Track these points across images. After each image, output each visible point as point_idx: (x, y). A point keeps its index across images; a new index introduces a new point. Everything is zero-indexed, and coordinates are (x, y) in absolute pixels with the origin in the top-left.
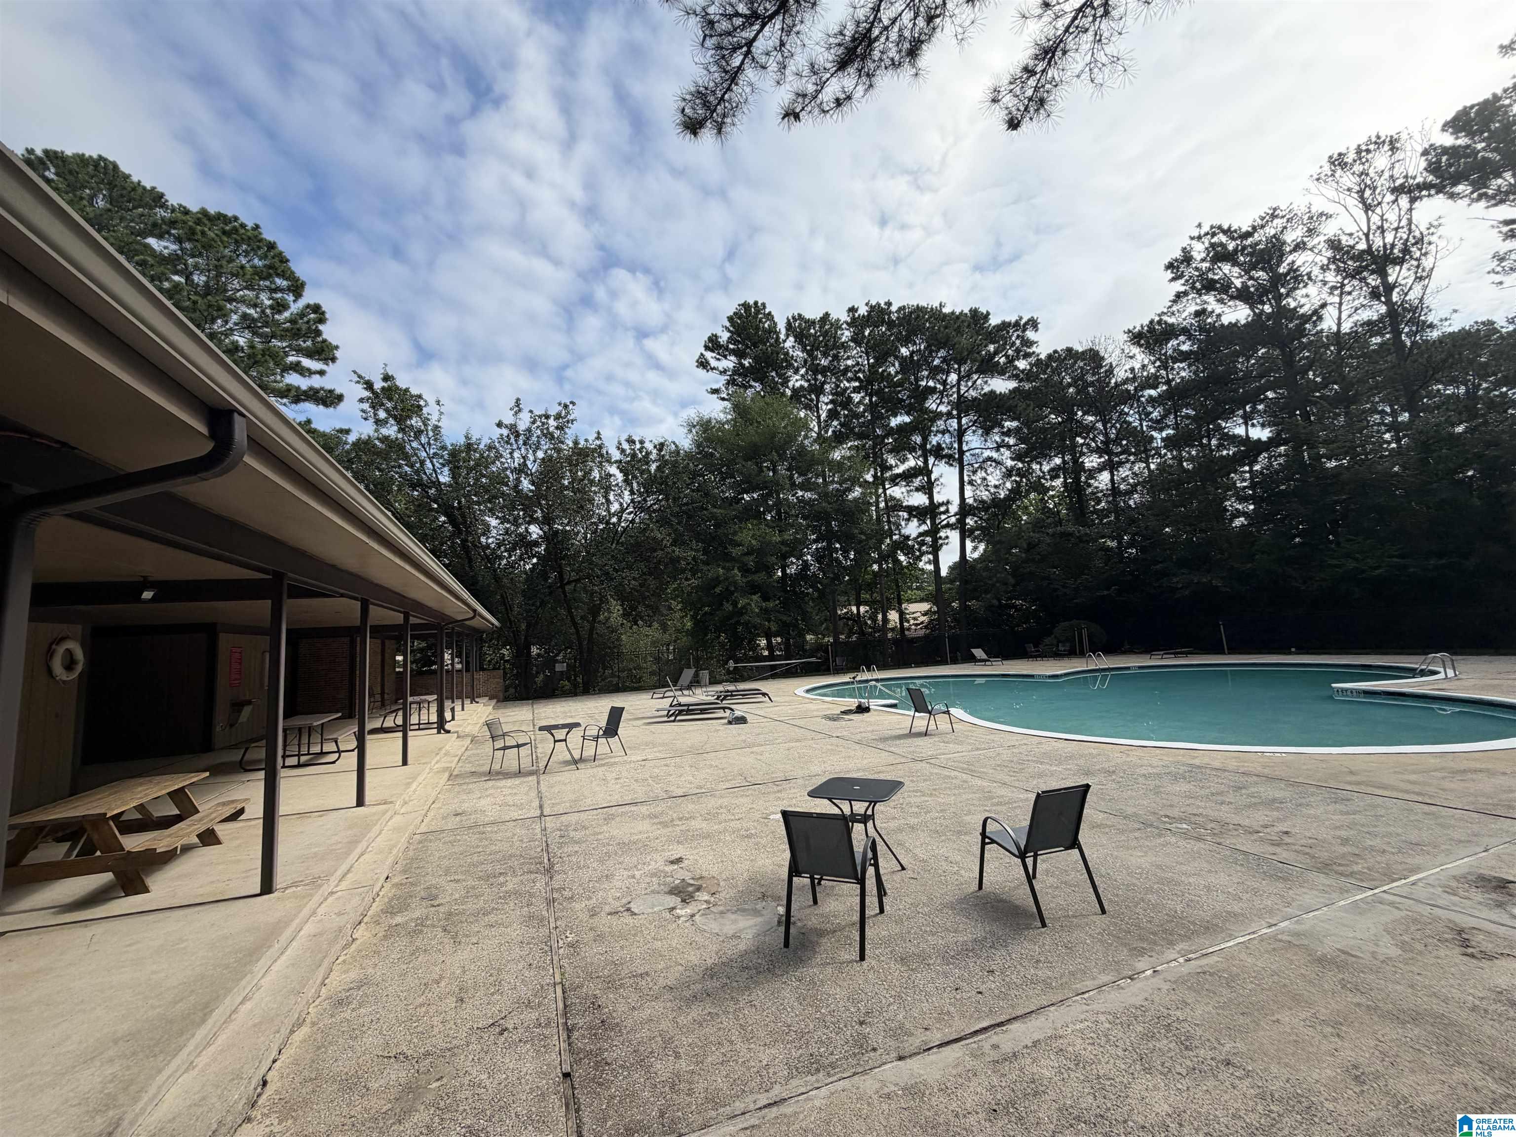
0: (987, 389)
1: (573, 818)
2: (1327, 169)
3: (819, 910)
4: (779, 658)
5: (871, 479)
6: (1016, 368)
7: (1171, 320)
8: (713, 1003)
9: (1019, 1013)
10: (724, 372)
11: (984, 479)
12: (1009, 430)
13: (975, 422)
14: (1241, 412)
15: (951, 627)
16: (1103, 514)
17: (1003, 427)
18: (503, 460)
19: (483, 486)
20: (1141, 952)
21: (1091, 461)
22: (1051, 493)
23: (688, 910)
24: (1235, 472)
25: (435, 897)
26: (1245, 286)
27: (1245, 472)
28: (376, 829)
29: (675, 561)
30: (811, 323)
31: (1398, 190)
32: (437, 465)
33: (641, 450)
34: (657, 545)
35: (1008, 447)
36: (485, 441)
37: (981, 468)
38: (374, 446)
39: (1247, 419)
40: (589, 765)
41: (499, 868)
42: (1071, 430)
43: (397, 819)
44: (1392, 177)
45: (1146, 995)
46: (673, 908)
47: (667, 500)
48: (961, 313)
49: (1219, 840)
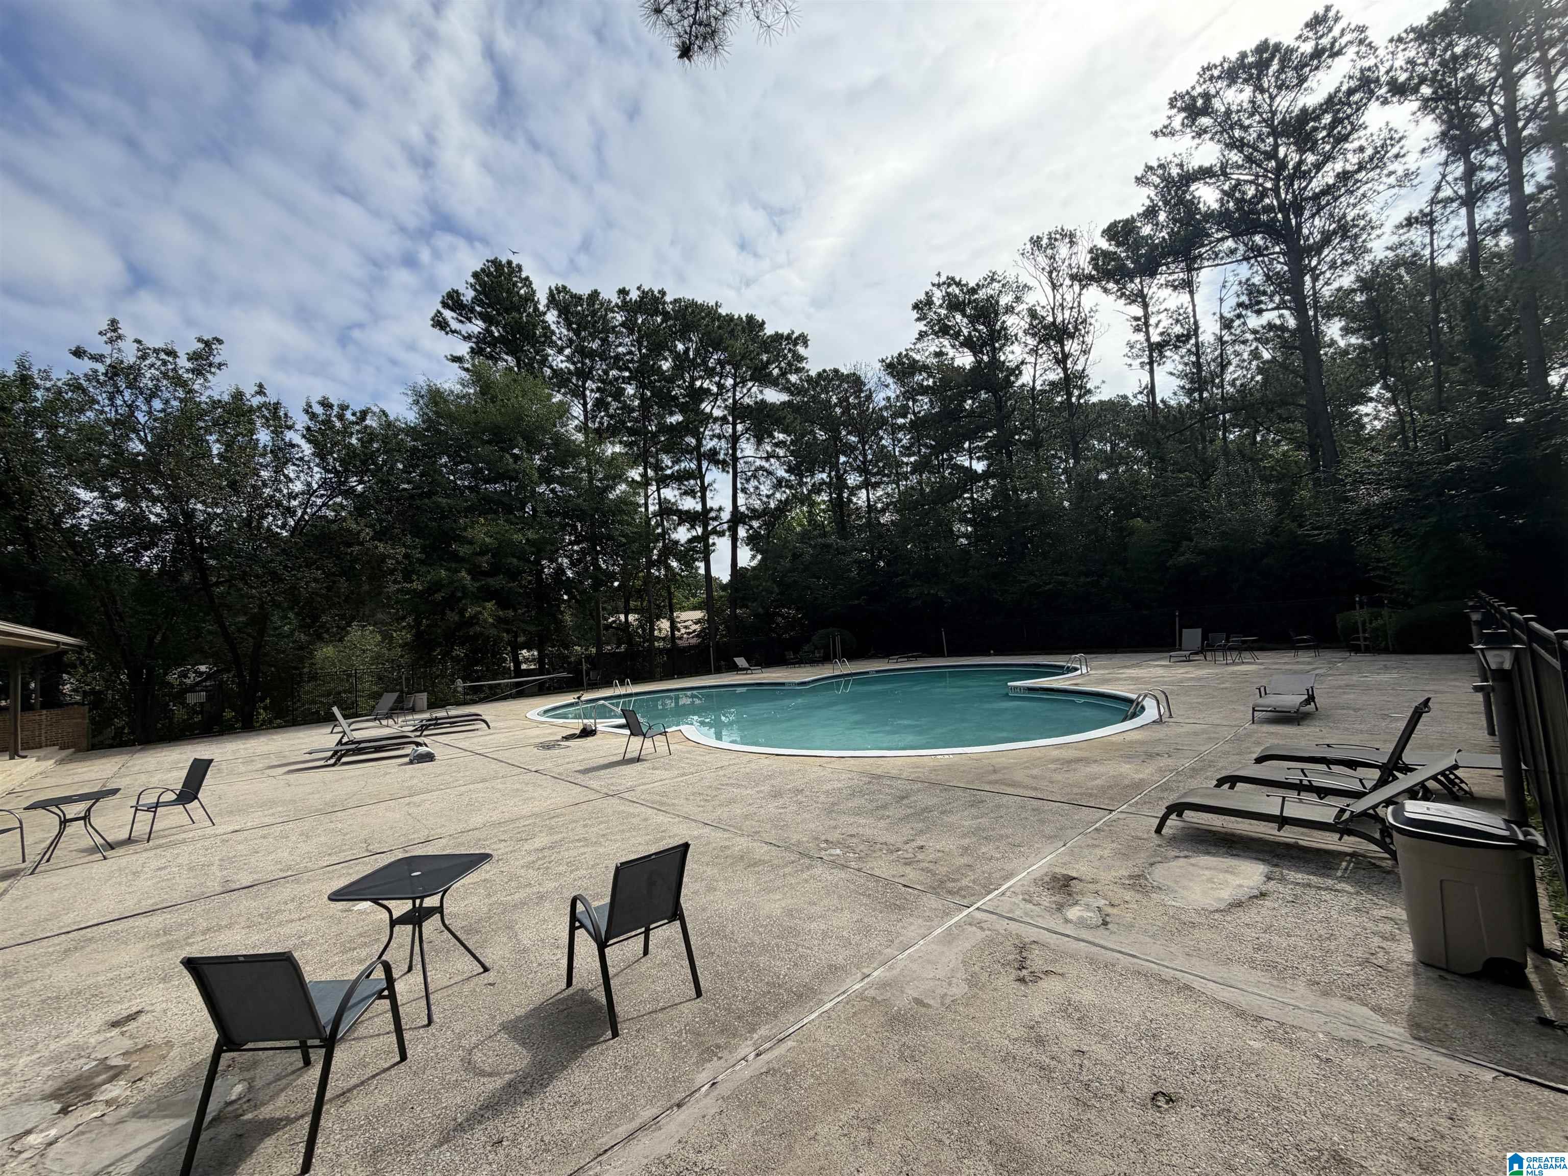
0: (759, 398)
2: (1029, 247)
4: (525, 673)
5: (638, 478)
6: (788, 381)
10: (467, 338)
11: (757, 488)
12: (780, 441)
13: (748, 429)
14: (966, 447)
17: (774, 438)
18: (97, 407)
20: (713, 1054)
21: (852, 479)
26: (971, 336)
29: (380, 558)
30: (578, 299)
33: (339, 417)
34: (351, 538)
35: (778, 458)
36: (58, 376)
37: (755, 477)
39: (971, 453)
40: (135, 848)
42: (836, 448)
44: (1070, 265)
48: (737, 317)
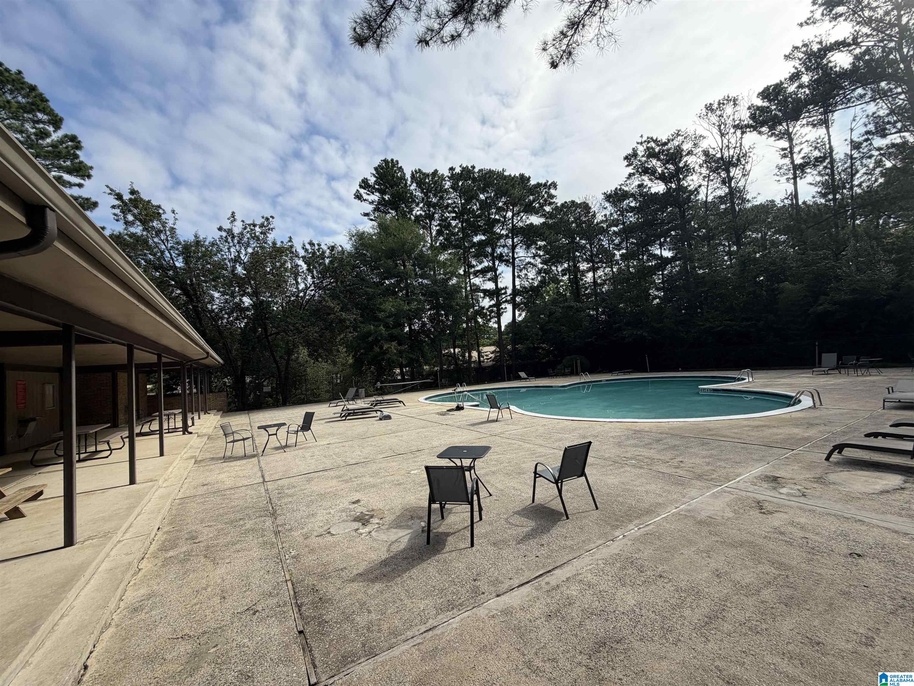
0: (528, 222)
1: (285, 482)
2: (704, 111)
3: (445, 522)
4: (408, 380)
5: (462, 273)
6: (544, 210)
7: (626, 189)
8: (388, 580)
9: (558, 565)
10: (372, 203)
11: (526, 275)
12: (540, 247)
13: (521, 241)
14: (658, 242)
15: (507, 360)
16: (588, 296)
17: (537, 245)
18: (223, 253)
19: (209, 270)
20: (617, 527)
21: (583, 266)
22: (562, 284)
23: (367, 529)
24: (655, 274)
25: (197, 538)
26: (663, 173)
27: (659, 275)
28: (147, 498)
29: (343, 321)
30: (427, 175)
31: (736, 127)
32: (174, 255)
33: (318, 250)
34: (331, 311)
35: (540, 256)
36: (210, 239)
37: (524, 268)
38: (125, 239)
39: (661, 245)
40: (292, 449)
41: (239, 516)
42: (573, 248)
43: (161, 490)
44: (734, 119)
45: (620, 548)
46: (358, 529)
47: (337, 283)
48: (515, 176)
49: (650, 468)
